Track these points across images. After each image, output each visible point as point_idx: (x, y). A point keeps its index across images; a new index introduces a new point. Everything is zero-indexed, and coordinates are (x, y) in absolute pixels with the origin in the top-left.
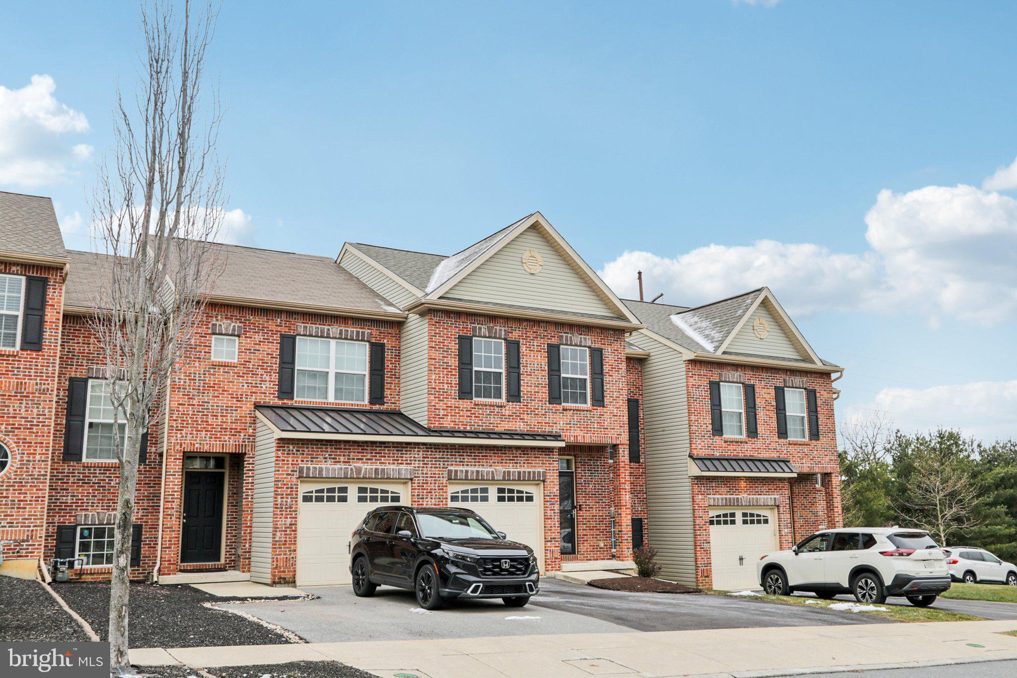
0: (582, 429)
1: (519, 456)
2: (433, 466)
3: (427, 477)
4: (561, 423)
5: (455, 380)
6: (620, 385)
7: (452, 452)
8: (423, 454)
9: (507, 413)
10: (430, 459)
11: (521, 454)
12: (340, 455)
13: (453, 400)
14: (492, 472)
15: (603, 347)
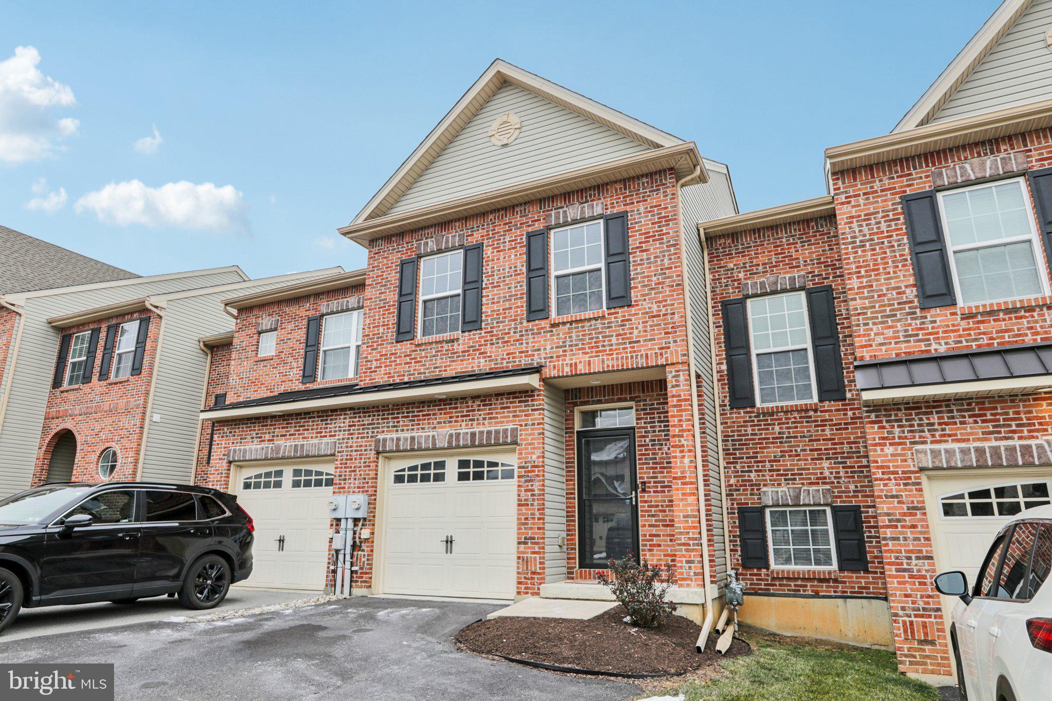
0: (587, 350)
1: (476, 408)
2: (360, 436)
3: (352, 451)
4: (548, 347)
5: (393, 320)
6: (666, 261)
7: (384, 415)
8: (350, 422)
9: (461, 348)
10: (357, 427)
11: (479, 406)
12: (266, 433)
13: (389, 346)
14: (433, 436)
15: (628, 208)
